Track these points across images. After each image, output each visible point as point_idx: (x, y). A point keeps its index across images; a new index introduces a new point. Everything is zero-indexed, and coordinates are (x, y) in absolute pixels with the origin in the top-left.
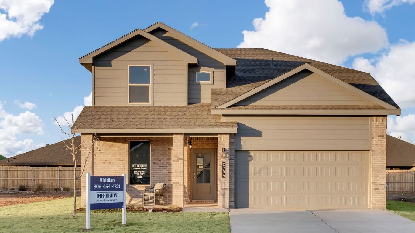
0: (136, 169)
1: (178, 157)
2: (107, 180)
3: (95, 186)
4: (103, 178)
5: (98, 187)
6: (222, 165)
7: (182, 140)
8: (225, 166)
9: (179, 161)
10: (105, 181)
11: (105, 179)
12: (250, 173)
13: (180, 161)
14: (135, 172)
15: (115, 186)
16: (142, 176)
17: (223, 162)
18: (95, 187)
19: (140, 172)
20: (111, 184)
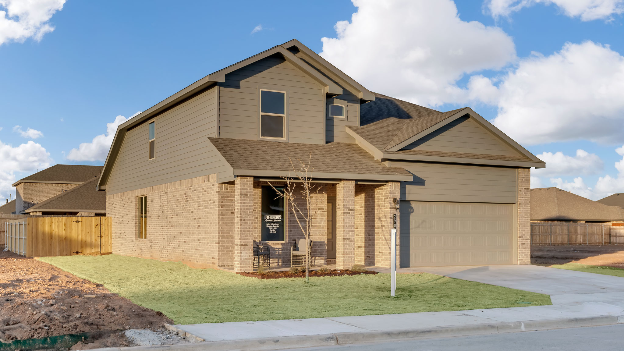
0: (269, 221)
1: (349, 208)
6: (393, 217)
7: (353, 188)
8: (396, 219)
9: (349, 213)
13: (351, 212)
14: (268, 225)
16: (276, 230)
17: (394, 214)
19: (273, 225)
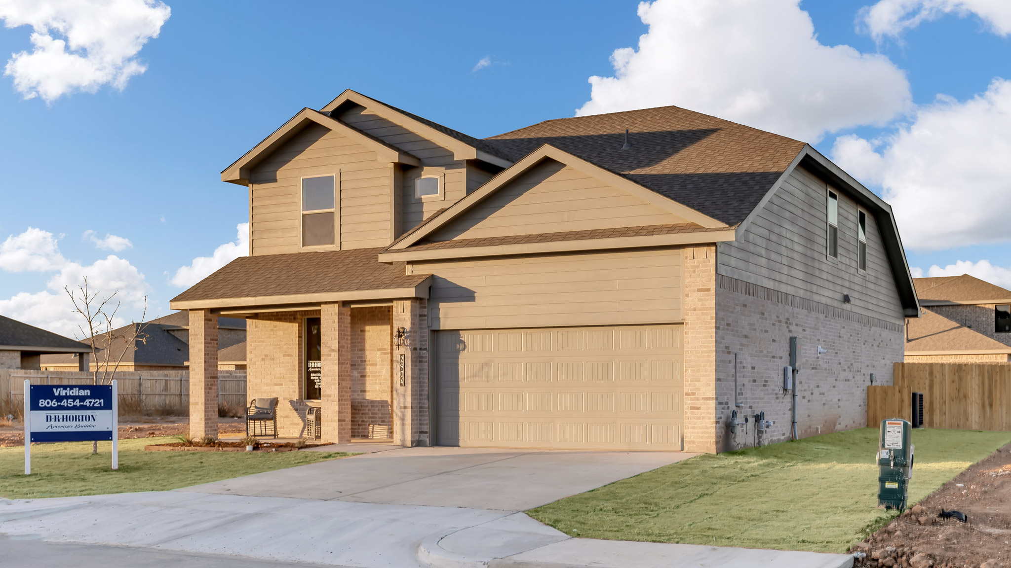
2: (72, 391)
3: (42, 402)
4: (62, 389)
5: (48, 403)
6: (399, 360)
7: (336, 315)
8: (404, 363)
9: (330, 355)
10: (66, 393)
11: (66, 389)
12: (461, 376)
13: (332, 353)
15: (90, 402)
17: (401, 355)
18: (42, 404)
19: (319, 377)
20: (82, 399)
